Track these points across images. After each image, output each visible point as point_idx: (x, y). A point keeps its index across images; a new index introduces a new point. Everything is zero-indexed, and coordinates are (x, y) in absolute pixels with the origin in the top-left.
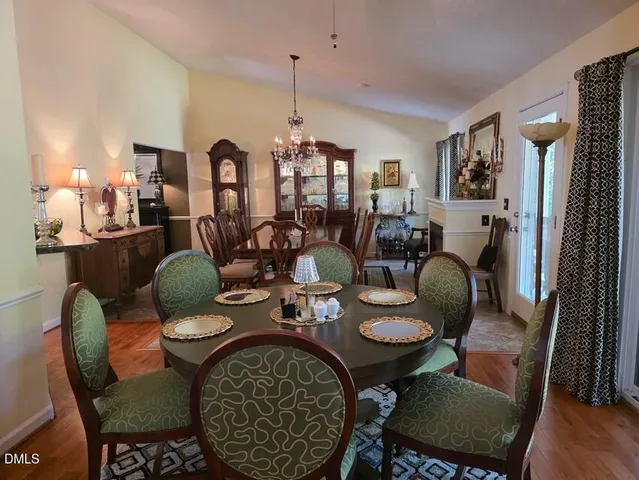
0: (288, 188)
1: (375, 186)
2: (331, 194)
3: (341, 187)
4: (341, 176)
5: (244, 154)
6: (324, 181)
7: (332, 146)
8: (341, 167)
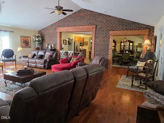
0: (122, 47)
1: (137, 47)
2: (129, 48)
3: (131, 47)
4: (131, 45)
5: (116, 42)
6: (128, 46)
7: (130, 41)
8: (131, 44)
